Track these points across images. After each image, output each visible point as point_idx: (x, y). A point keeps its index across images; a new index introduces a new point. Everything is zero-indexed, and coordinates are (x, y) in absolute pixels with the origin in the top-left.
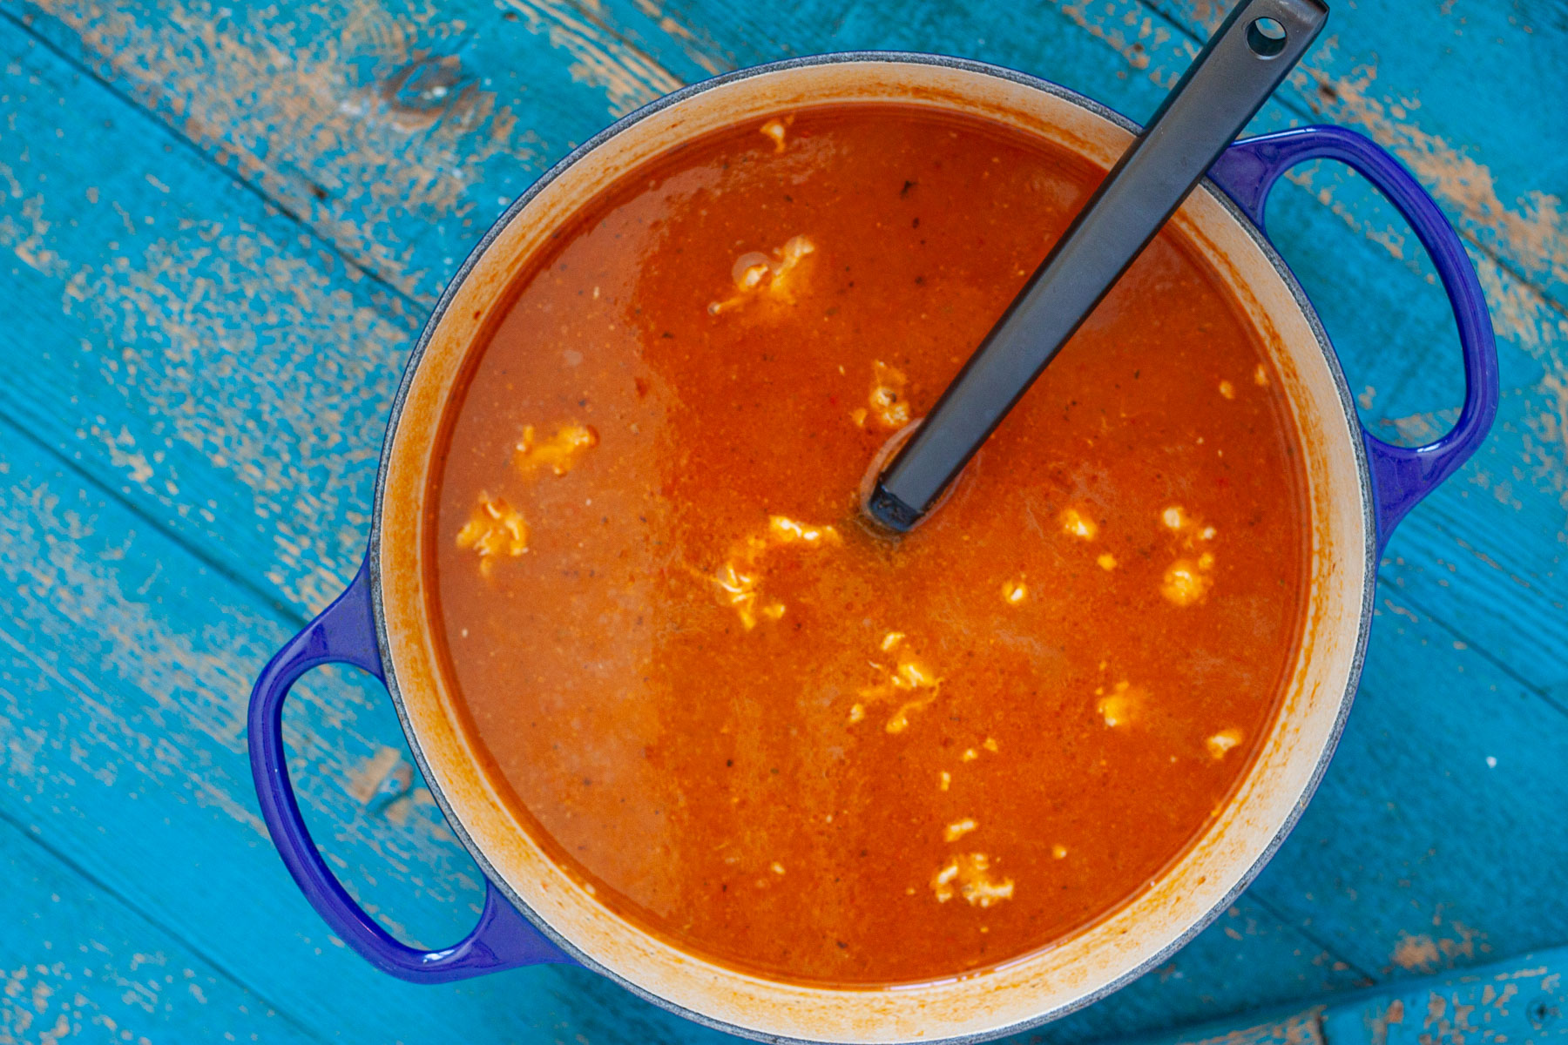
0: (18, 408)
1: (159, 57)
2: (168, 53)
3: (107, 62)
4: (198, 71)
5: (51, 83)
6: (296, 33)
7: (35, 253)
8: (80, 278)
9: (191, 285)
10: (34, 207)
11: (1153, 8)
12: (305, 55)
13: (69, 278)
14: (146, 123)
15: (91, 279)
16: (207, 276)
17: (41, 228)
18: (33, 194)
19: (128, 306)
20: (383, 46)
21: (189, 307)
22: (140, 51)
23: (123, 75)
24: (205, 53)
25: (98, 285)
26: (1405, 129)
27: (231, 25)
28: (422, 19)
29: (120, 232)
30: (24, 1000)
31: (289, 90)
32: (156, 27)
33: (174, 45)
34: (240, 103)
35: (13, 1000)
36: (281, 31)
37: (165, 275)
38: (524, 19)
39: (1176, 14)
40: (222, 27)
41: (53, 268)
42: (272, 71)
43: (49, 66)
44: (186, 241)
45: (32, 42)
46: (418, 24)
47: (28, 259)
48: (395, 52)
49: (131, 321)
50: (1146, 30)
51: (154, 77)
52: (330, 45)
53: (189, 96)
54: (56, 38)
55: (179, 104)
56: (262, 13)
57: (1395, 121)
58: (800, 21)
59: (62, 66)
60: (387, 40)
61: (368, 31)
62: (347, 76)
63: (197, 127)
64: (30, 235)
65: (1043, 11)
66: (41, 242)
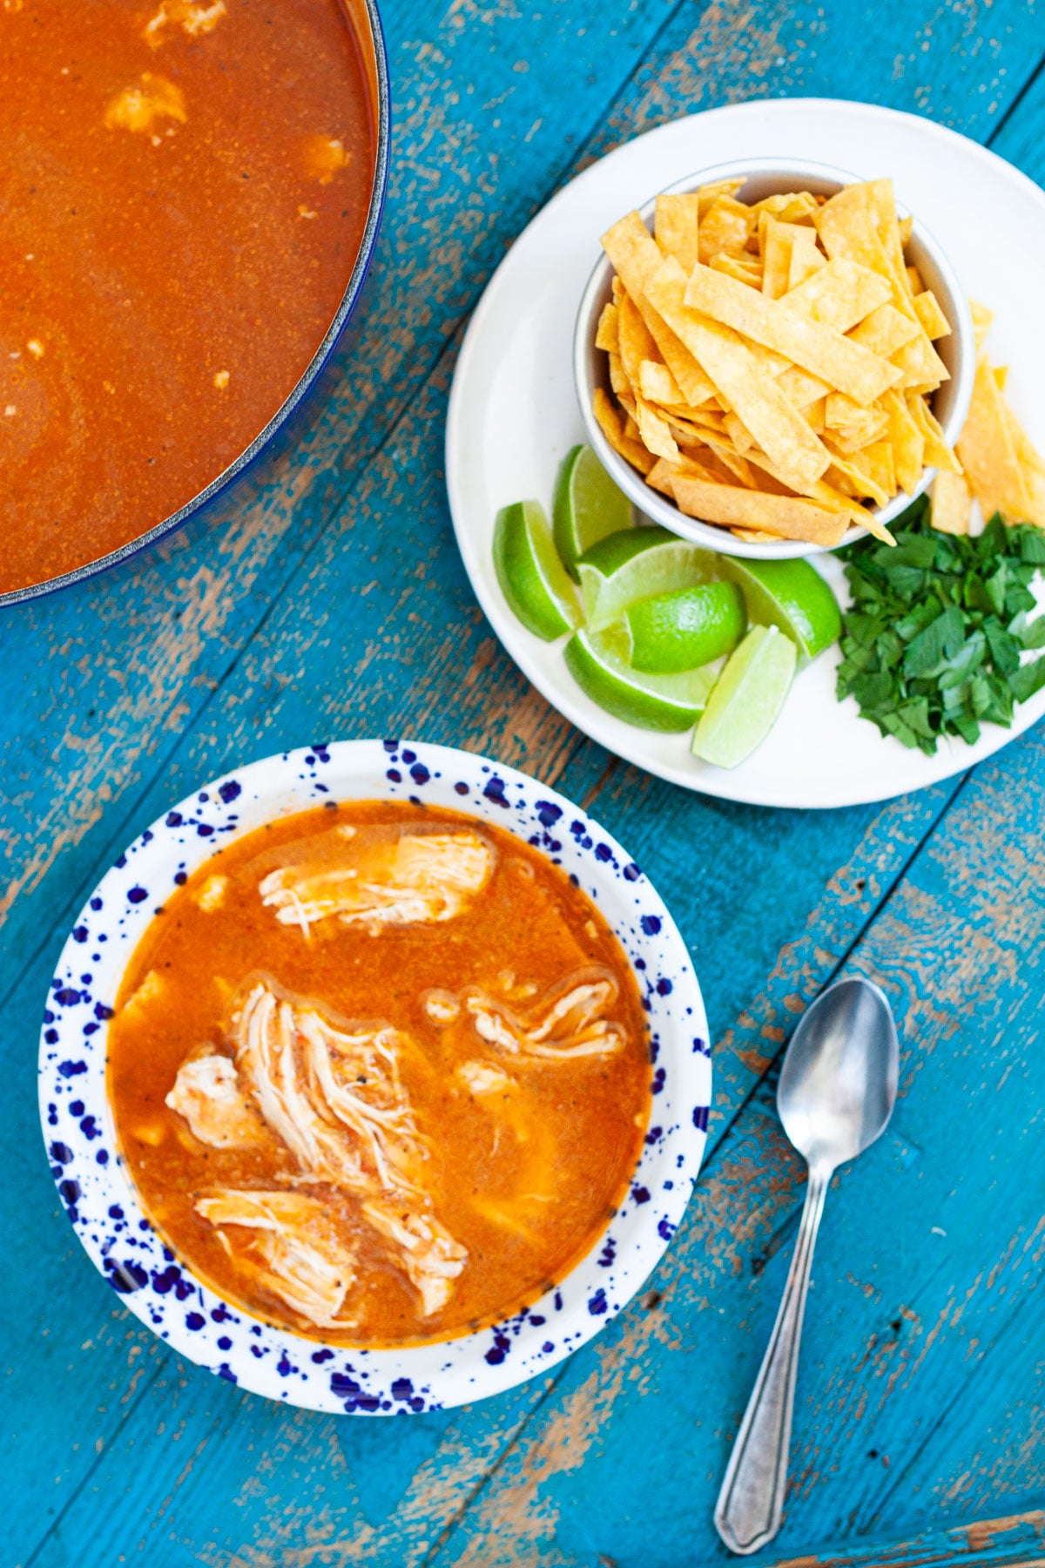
3: (655, 75)
5: (632, 22)
7: (462, 12)
8: (438, 57)
9: (433, 166)
10: (508, 12)
11: (734, 1121)
13: (437, 46)
14: (594, 116)
15: (437, 67)
16: (442, 181)
17: (486, 14)
18: (520, 7)
21: (412, 165)
22: (665, 109)
23: (641, 94)
25: (432, 74)
26: (618, 1379)
29: (484, 95)
37: (444, 140)
39: (729, 1144)
41: (448, 29)
43: (649, 19)
44: (478, 159)
51: (640, 124)
54: (676, 25)
57: (626, 1369)
59: (650, 31)
64: (479, 6)
65: (728, 1010)
66: (473, 17)
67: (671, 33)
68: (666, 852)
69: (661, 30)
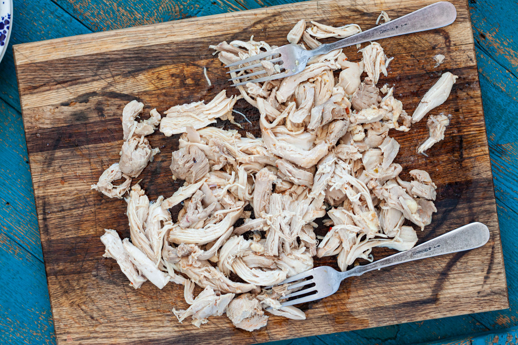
1: (99, 14)
2: (102, 13)
6: (144, 7)
12: (147, 14)
20: (172, 12)
27: (123, 4)
28: (186, 4)
38: (219, 5)
40: (120, 4)
46: (184, 5)
48: (176, 14)
52: (155, 11)
61: (168, 7)
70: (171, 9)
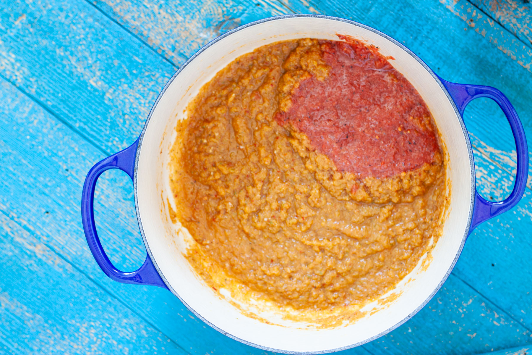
0: (89, 134)
1: (139, 17)
2: (142, 15)
3: (121, 17)
4: (152, 22)
5: (102, 24)
6: (185, 9)
7: (96, 82)
8: (111, 91)
9: (148, 94)
10: (96, 66)
11: (477, 7)
12: (188, 17)
13: (107, 91)
14: (135, 39)
15: (115, 91)
16: (153, 91)
17: (98, 74)
18: (96, 62)
19: (127, 101)
20: (215, 14)
21: (147, 101)
22: (133, 15)
23: (127, 22)
24: (155, 16)
25: (117, 93)
27: (164, 6)
28: (228, 6)
29: (125, 76)
30: (86, 334)
31: (183, 29)
32: (138, 6)
33: (144, 12)
34: (166, 33)
35: (82, 333)
36: (180, 9)
37: (139, 90)
38: (263, 6)
39: (484, 9)
40: (161, 7)
41: (102, 86)
42: (177, 22)
43: (102, 18)
44: (147, 79)
45: (97, 10)
46: (227, 7)
47: (94, 84)
48: (218, 17)
49: (128, 106)
50: (474, 14)
51: (137, 23)
52: (197, 14)
53: (149, 30)
54: (105, 10)
55: (145, 33)
56: (174, 3)
58: (356, 9)
59: (106, 18)
60: (216, 12)
61: (210, 9)
62: (202, 24)
63: (151, 40)
64: (94, 76)
65: (439, 7)
66: (98, 78)
67: (107, 11)
68: (385, 26)
69: (106, 15)
70: (214, 11)
